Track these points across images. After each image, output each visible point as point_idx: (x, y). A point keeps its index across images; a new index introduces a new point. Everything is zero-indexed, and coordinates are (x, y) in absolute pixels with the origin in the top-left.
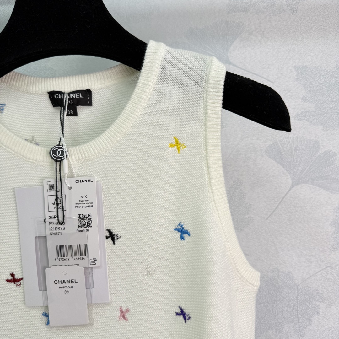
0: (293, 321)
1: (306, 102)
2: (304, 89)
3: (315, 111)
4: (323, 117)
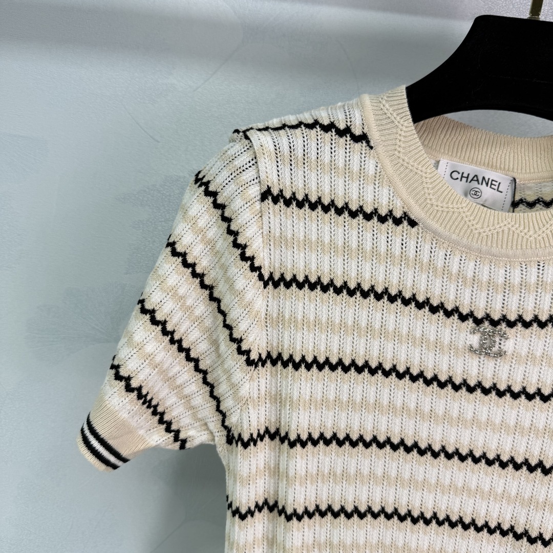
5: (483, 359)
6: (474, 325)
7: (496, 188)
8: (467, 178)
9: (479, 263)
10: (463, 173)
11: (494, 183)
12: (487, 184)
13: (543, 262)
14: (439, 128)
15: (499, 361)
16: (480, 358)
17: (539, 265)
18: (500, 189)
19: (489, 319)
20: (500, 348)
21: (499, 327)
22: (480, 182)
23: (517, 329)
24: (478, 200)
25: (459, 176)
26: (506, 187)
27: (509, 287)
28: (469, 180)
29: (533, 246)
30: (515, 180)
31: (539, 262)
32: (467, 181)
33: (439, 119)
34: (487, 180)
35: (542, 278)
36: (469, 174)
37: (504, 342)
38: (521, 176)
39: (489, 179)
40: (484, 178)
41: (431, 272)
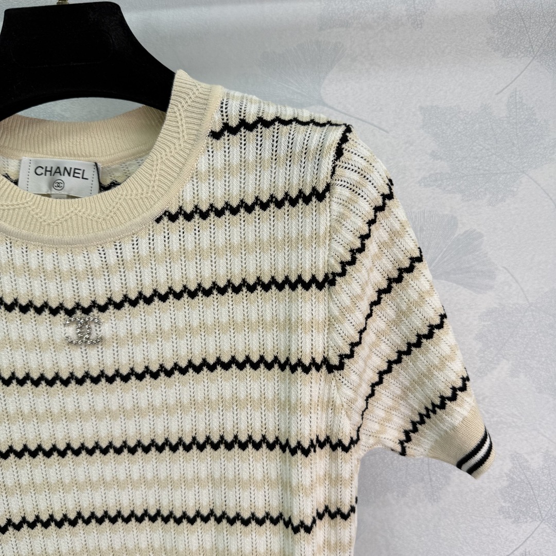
0: (422, 480)
1: (437, 160)
2: (434, 140)
3: (450, 172)
4: (462, 182)
5: (84, 348)
6: (66, 316)
7: (80, 176)
8: (51, 171)
9: (56, 254)
10: (46, 167)
11: (77, 171)
12: (69, 174)
13: (119, 242)
14: (15, 128)
15: (100, 347)
16: (81, 348)
17: (116, 245)
18: (84, 177)
19: (80, 307)
20: (97, 334)
21: (91, 314)
22: (62, 173)
23: (110, 313)
24: (62, 192)
25: (43, 171)
26: (90, 173)
27: (92, 272)
28: (53, 172)
29: (104, 227)
30: (96, 164)
31: (115, 242)
32: (51, 175)
33: (13, 119)
34: (69, 170)
35: (122, 257)
36: (52, 168)
37: (99, 327)
38: (103, 159)
39: (71, 168)
40: (65, 168)
41: (12, 272)
